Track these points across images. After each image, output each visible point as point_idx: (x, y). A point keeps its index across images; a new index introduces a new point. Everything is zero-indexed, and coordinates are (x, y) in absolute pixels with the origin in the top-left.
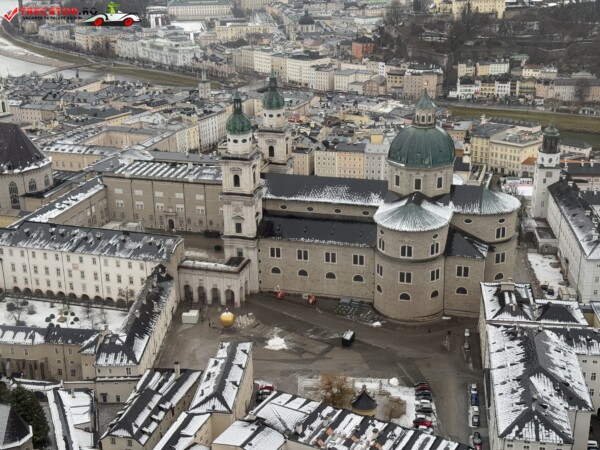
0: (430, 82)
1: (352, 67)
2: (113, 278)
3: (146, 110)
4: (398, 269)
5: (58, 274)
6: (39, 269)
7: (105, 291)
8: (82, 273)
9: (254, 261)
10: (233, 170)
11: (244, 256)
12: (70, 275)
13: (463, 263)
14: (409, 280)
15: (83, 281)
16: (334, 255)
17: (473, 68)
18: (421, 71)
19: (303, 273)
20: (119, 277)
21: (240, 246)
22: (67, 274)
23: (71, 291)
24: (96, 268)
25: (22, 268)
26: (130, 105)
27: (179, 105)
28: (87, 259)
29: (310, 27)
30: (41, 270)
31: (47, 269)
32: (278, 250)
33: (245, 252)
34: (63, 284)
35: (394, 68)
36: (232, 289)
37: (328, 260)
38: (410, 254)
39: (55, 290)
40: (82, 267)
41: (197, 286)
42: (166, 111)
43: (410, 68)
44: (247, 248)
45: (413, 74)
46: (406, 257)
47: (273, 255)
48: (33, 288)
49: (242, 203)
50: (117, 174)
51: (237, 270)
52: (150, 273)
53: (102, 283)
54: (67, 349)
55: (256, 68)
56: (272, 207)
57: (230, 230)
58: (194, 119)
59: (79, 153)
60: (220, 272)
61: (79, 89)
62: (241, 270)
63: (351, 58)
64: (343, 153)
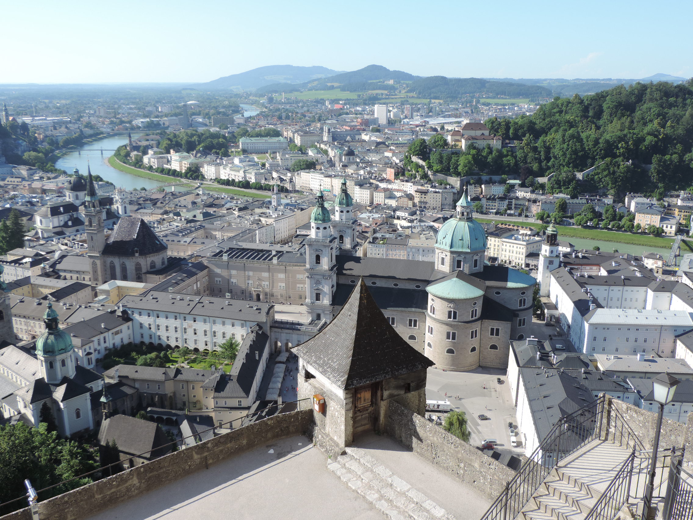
1: (387, 186)
2: (219, 335)
4: (446, 329)
5: (176, 331)
7: (212, 345)
12: (185, 332)
13: (496, 325)
14: (454, 338)
15: (195, 337)
18: (440, 191)
23: (186, 345)
24: (206, 327)
25: (148, 327)
30: (163, 328)
34: (179, 340)
38: (455, 318)
39: (173, 343)
40: (195, 326)
43: (432, 188)
44: (324, 313)
45: (434, 192)
46: (452, 320)
48: (156, 342)
49: (322, 277)
50: (217, 257)
51: (317, 329)
52: (249, 331)
53: (210, 339)
54: (191, 385)
55: (311, 187)
56: (343, 281)
57: (311, 298)
58: (270, 220)
59: (185, 243)
60: (304, 331)
61: (180, 199)
62: (321, 329)
63: (386, 180)
64: (390, 246)
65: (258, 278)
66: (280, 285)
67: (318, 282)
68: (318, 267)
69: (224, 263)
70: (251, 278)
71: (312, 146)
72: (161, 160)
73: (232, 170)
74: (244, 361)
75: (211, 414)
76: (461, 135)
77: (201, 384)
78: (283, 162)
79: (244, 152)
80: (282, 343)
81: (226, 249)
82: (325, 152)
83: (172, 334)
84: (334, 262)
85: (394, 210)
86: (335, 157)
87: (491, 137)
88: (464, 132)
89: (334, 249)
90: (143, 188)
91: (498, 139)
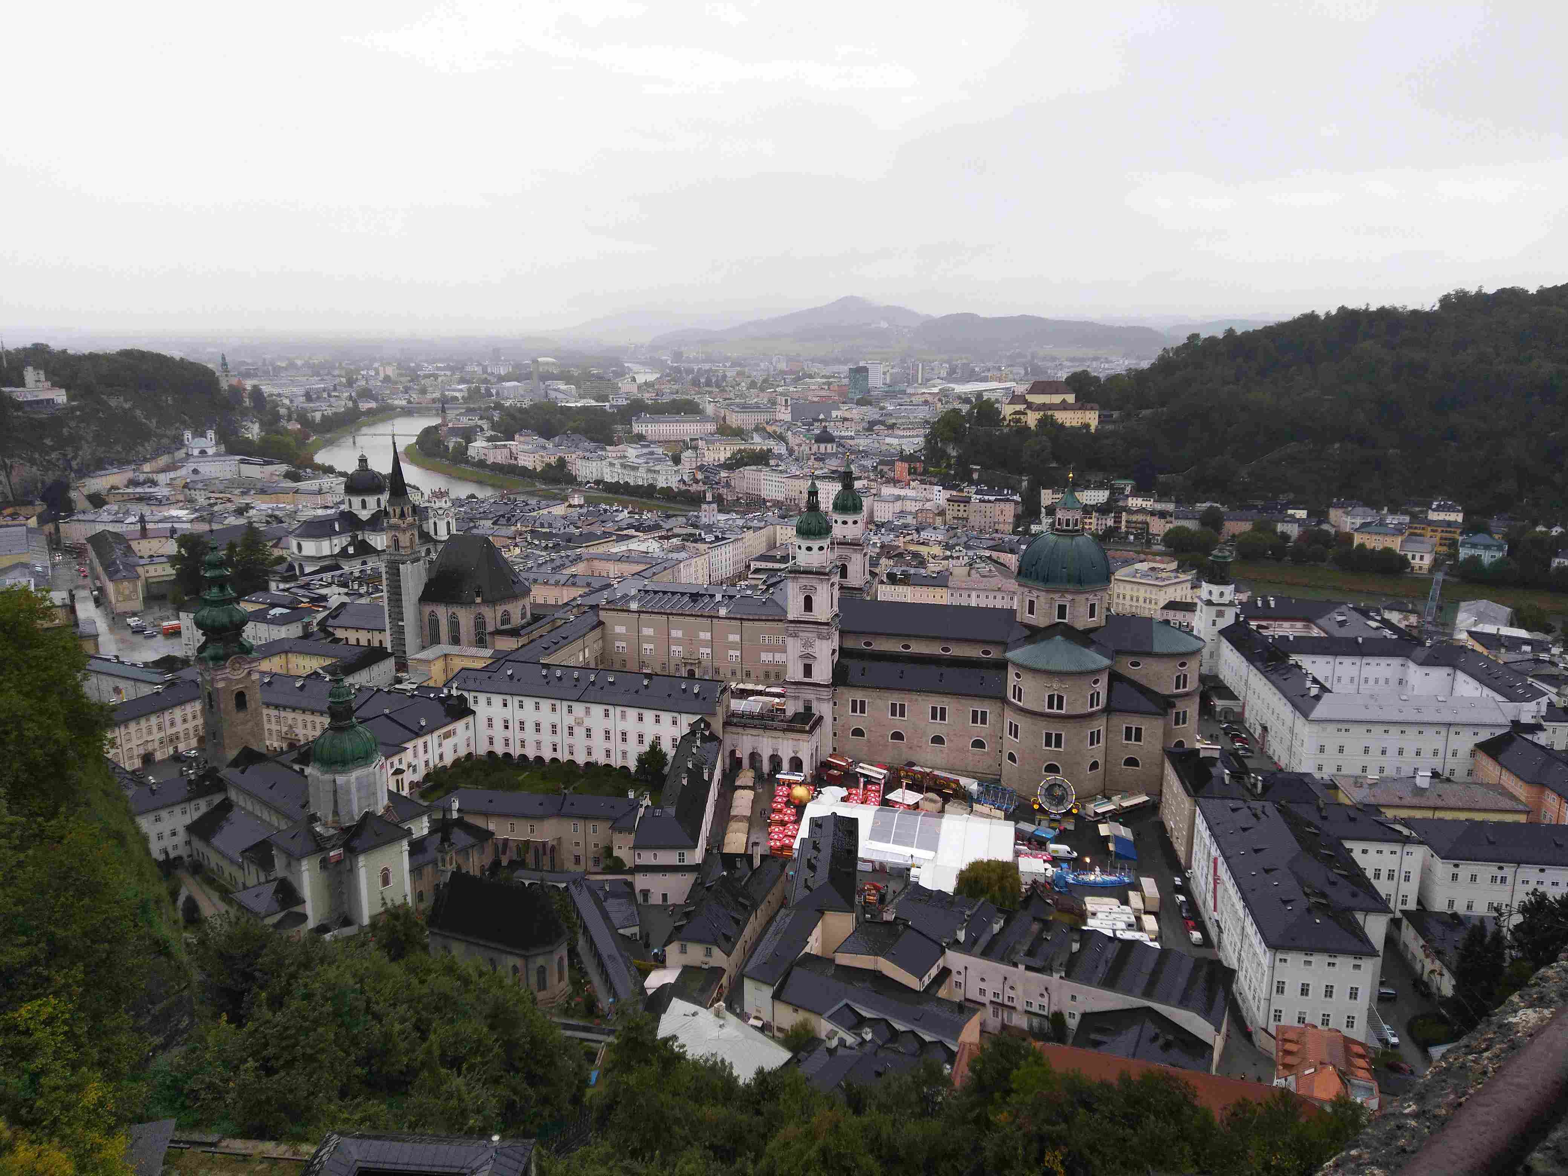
0: (1004, 512)
1: (897, 491)
3: (634, 537)
4: (1043, 728)
5: (554, 732)
6: (526, 726)
8: (588, 730)
9: (828, 719)
10: (804, 588)
11: (814, 711)
12: (571, 734)
13: (1134, 722)
14: (1058, 744)
15: (588, 742)
16: (943, 710)
17: (1061, 495)
18: (992, 498)
19: (897, 736)
20: (641, 736)
21: (808, 696)
22: (566, 731)
23: (571, 757)
24: (609, 724)
25: (502, 724)
26: (611, 531)
27: (677, 531)
28: (597, 710)
29: (829, 446)
30: (530, 727)
31: (538, 725)
32: (863, 703)
33: (815, 705)
34: (559, 748)
35: (955, 493)
36: (798, 755)
37: (934, 717)
38: (1060, 707)
39: (547, 755)
41: (750, 751)
42: (661, 538)
43: (976, 493)
44: (819, 699)
45: (981, 501)
46: (1055, 711)
47: (854, 710)
48: (516, 751)
49: (815, 635)
50: (619, 606)
51: (807, 728)
52: (686, 730)
53: (616, 745)
54: (590, 825)
55: (764, 494)
56: (851, 643)
57: (795, 673)
58: (702, 547)
59: (557, 584)
60: (784, 730)
61: (541, 512)
62: (813, 728)
63: (895, 482)
64: (918, 588)
65: (691, 641)
66: (731, 652)
67: (808, 644)
68: (808, 617)
69: (631, 615)
70: (678, 642)
71: (758, 429)
72: (499, 451)
73: (624, 466)
74: (685, 782)
75: (629, 878)
76: (1026, 402)
77: (610, 824)
78: (711, 453)
79: (640, 438)
80: (743, 753)
81: (633, 592)
82: (781, 438)
83: (546, 737)
84: (836, 608)
85: (918, 531)
86: (800, 445)
87: (1079, 404)
88: (1030, 398)
89: (836, 587)
90: (473, 496)
91: (1092, 409)
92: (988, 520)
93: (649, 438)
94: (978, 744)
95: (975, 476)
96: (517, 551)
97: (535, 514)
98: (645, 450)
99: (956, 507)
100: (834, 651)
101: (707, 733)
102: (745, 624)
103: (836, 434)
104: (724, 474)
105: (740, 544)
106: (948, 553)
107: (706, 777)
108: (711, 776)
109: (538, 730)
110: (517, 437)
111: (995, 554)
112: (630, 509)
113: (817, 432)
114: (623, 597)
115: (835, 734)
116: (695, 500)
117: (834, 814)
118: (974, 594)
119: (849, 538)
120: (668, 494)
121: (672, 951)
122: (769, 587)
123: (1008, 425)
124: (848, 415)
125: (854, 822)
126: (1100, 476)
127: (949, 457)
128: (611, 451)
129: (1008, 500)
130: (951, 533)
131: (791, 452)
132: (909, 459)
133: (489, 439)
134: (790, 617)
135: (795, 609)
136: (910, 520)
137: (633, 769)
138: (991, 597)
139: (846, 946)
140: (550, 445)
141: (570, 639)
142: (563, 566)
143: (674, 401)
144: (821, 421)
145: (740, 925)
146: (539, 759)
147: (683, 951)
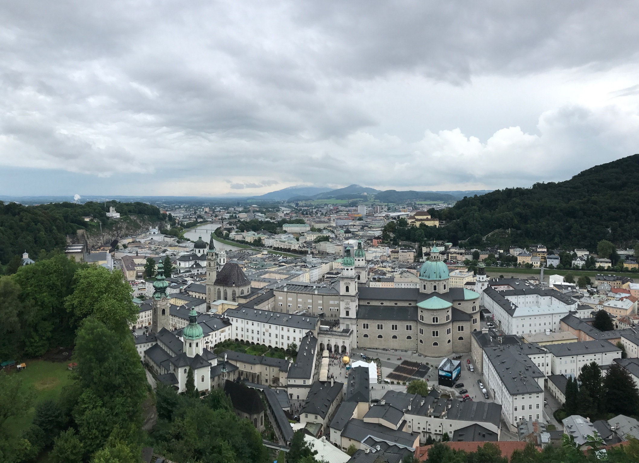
0: (410, 256)
1: (374, 249)
2: (285, 338)
3: (284, 266)
4: (432, 329)
5: (258, 334)
6: (249, 331)
7: (281, 344)
8: (270, 334)
9: (355, 331)
10: (346, 283)
11: (350, 328)
12: (264, 335)
13: (460, 324)
14: (437, 335)
15: (270, 338)
16: (396, 326)
17: (429, 249)
18: (406, 251)
19: (380, 337)
20: (288, 337)
21: (348, 323)
22: (262, 334)
23: (264, 343)
24: (277, 332)
25: (241, 329)
26: (277, 263)
27: (299, 264)
28: (273, 327)
29: (349, 234)
31: (253, 331)
32: (367, 325)
33: (350, 326)
34: (260, 340)
35: (393, 250)
36: (345, 345)
37: (393, 329)
38: (437, 321)
39: (256, 342)
40: (270, 331)
41: (327, 343)
43: (400, 249)
44: (352, 324)
45: (402, 252)
46: (435, 323)
47: (364, 328)
48: (245, 340)
49: (350, 300)
50: (280, 289)
51: (348, 334)
52: (304, 335)
53: (279, 340)
54: (272, 368)
55: (327, 251)
56: (362, 303)
57: (343, 314)
58: (307, 269)
59: (259, 281)
60: (340, 336)
61: (253, 256)
62: (350, 334)
63: (373, 246)
64: (384, 283)
65: (305, 303)
66: (319, 307)
67: (347, 304)
68: (347, 294)
69: (285, 293)
70: (300, 303)
71: (324, 229)
72: (239, 236)
73: (280, 241)
74: (305, 354)
75: (286, 389)
76: (415, 219)
77: (279, 369)
78: (309, 237)
79: (285, 232)
80: (325, 344)
81: (285, 285)
82: (333, 232)
83: (255, 335)
84: (357, 291)
85: (382, 262)
86: (339, 234)
87: (432, 219)
88: (416, 217)
89: (357, 283)
90: (231, 251)
91: (437, 220)
92: (405, 258)
93: (288, 232)
94: (409, 338)
95: (400, 243)
96: (246, 269)
97: (251, 257)
98: (287, 236)
99: (394, 255)
100: (356, 306)
101: (312, 336)
102: (324, 297)
103: (351, 230)
104: (313, 244)
105: (320, 269)
106: (393, 270)
107: (312, 353)
108: (314, 352)
109: (253, 333)
110: (245, 231)
111: (409, 270)
112: (283, 256)
113: (345, 230)
114: (281, 286)
115: (357, 337)
116: (305, 253)
117: (360, 366)
118: (403, 284)
119: (360, 266)
120: (295, 251)
121: (302, 416)
122: (332, 283)
123: (410, 226)
124: (355, 224)
125: (368, 368)
126: (440, 242)
127: (391, 237)
128: (276, 236)
129: (411, 251)
130: (394, 263)
131: (336, 236)
132: (378, 238)
133: (237, 232)
134: (341, 294)
135: (343, 291)
136: (378, 259)
137: (285, 349)
138: (409, 285)
139: (367, 415)
140: (256, 234)
141: (264, 300)
142: (261, 275)
143: (297, 219)
144: (346, 226)
145: (328, 407)
146: (253, 343)
147: (306, 417)
